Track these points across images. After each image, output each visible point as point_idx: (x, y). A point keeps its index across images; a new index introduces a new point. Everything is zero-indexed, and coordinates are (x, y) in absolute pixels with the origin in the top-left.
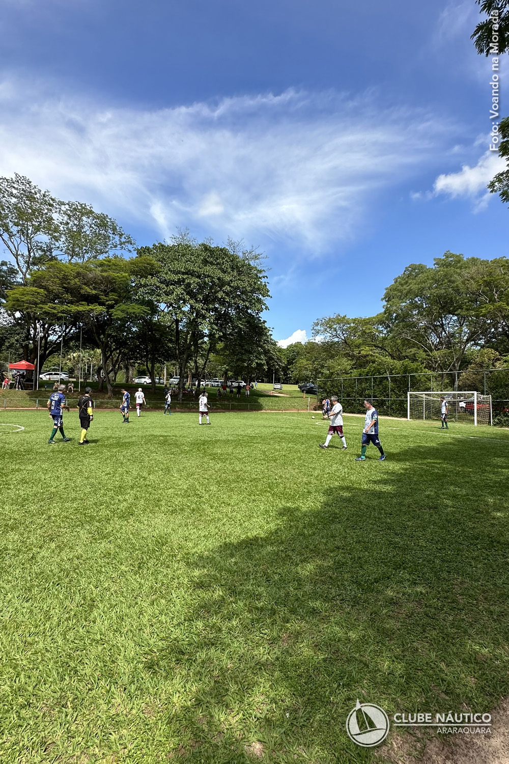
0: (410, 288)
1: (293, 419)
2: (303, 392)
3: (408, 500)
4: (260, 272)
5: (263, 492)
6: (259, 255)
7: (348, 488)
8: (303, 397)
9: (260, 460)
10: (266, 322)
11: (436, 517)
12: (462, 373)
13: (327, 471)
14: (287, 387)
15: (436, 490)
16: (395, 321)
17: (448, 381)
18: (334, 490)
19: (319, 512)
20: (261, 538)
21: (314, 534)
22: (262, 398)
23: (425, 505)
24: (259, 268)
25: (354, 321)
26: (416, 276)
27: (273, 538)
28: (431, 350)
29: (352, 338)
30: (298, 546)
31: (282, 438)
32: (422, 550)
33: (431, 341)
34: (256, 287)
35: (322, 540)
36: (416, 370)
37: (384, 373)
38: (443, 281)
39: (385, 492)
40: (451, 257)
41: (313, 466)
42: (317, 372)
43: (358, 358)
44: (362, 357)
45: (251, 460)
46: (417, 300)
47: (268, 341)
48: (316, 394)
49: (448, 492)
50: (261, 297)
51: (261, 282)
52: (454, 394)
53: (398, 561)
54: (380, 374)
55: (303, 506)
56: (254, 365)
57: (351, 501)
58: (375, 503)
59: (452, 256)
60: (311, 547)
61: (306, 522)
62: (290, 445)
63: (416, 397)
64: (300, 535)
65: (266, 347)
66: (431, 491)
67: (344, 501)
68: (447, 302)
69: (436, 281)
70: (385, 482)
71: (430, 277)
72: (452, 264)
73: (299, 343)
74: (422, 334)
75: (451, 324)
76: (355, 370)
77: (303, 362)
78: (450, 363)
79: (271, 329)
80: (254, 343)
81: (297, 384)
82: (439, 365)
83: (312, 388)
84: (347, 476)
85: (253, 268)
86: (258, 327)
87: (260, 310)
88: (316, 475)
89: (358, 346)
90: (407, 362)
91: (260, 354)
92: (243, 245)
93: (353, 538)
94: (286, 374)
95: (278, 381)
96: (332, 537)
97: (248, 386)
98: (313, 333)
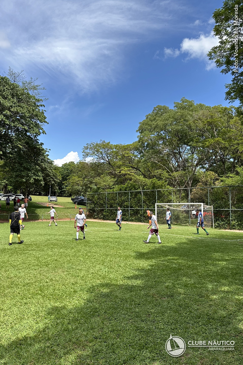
0: (157, 123)
1: (66, 227)
2: (75, 203)
3: (153, 291)
4: (38, 101)
5: (34, 295)
6: (37, 86)
7: (107, 285)
8: (74, 208)
9: (34, 266)
10: (43, 144)
11: (172, 303)
12: (193, 189)
13: (91, 271)
14: (61, 200)
15: (173, 282)
16: (146, 148)
17: (184, 194)
18: (96, 287)
19: (82, 309)
20: (30, 338)
21: (77, 328)
22: (39, 209)
23: (165, 295)
24: (37, 97)
25: (116, 146)
26: (161, 115)
27: (41, 336)
28: (172, 172)
29: (115, 160)
30: (62, 340)
31: (55, 245)
32: (161, 332)
33: (172, 164)
34: (34, 113)
35: (84, 333)
36: (161, 187)
37: (138, 188)
38: (180, 120)
39: (136, 286)
40: (185, 102)
41: (80, 268)
42: (87, 187)
43: (120, 176)
44: (122, 175)
45: (25, 266)
46: (162, 133)
47: (45, 160)
48: (86, 205)
49: (181, 283)
50: (38, 122)
51: (39, 110)
52: (188, 205)
53: (142, 343)
54: (135, 189)
55: (69, 304)
56: (32, 181)
57: (109, 296)
58: (128, 296)
59: (187, 101)
60: (74, 340)
61: (70, 318)
62: (61, 250)
63: (162, 207)
64: (65, 330)
65: (43, 166)
66: (170, 282)
67: (104, 297)
68: (183, 135)
69: (176, 120)
70: (136, 277)
71: (171, 116)
72: (187, 107)
73: (72, 163)
74: (165, 159)
75: (186, 152)
76: (117, 186)
77: (75, 178)
78: (186, 181)
79: (48, 150)
80: (32, 162)
81: (70, 197)
82: (177, 182)
83: (83, 200)
84: (107, 274)
85: (31, 97)
86: (35, 148)
87: (38, 134)
88: (82, 276)
89: (119, 167)
90: (155, 180)
91: (37, 171)
92: (23, 76)
93: (108, 328)
94: (60, 188)
95: (54, 194)
96: (92, 329)
97: (27, 199)
98: (83, 155)
